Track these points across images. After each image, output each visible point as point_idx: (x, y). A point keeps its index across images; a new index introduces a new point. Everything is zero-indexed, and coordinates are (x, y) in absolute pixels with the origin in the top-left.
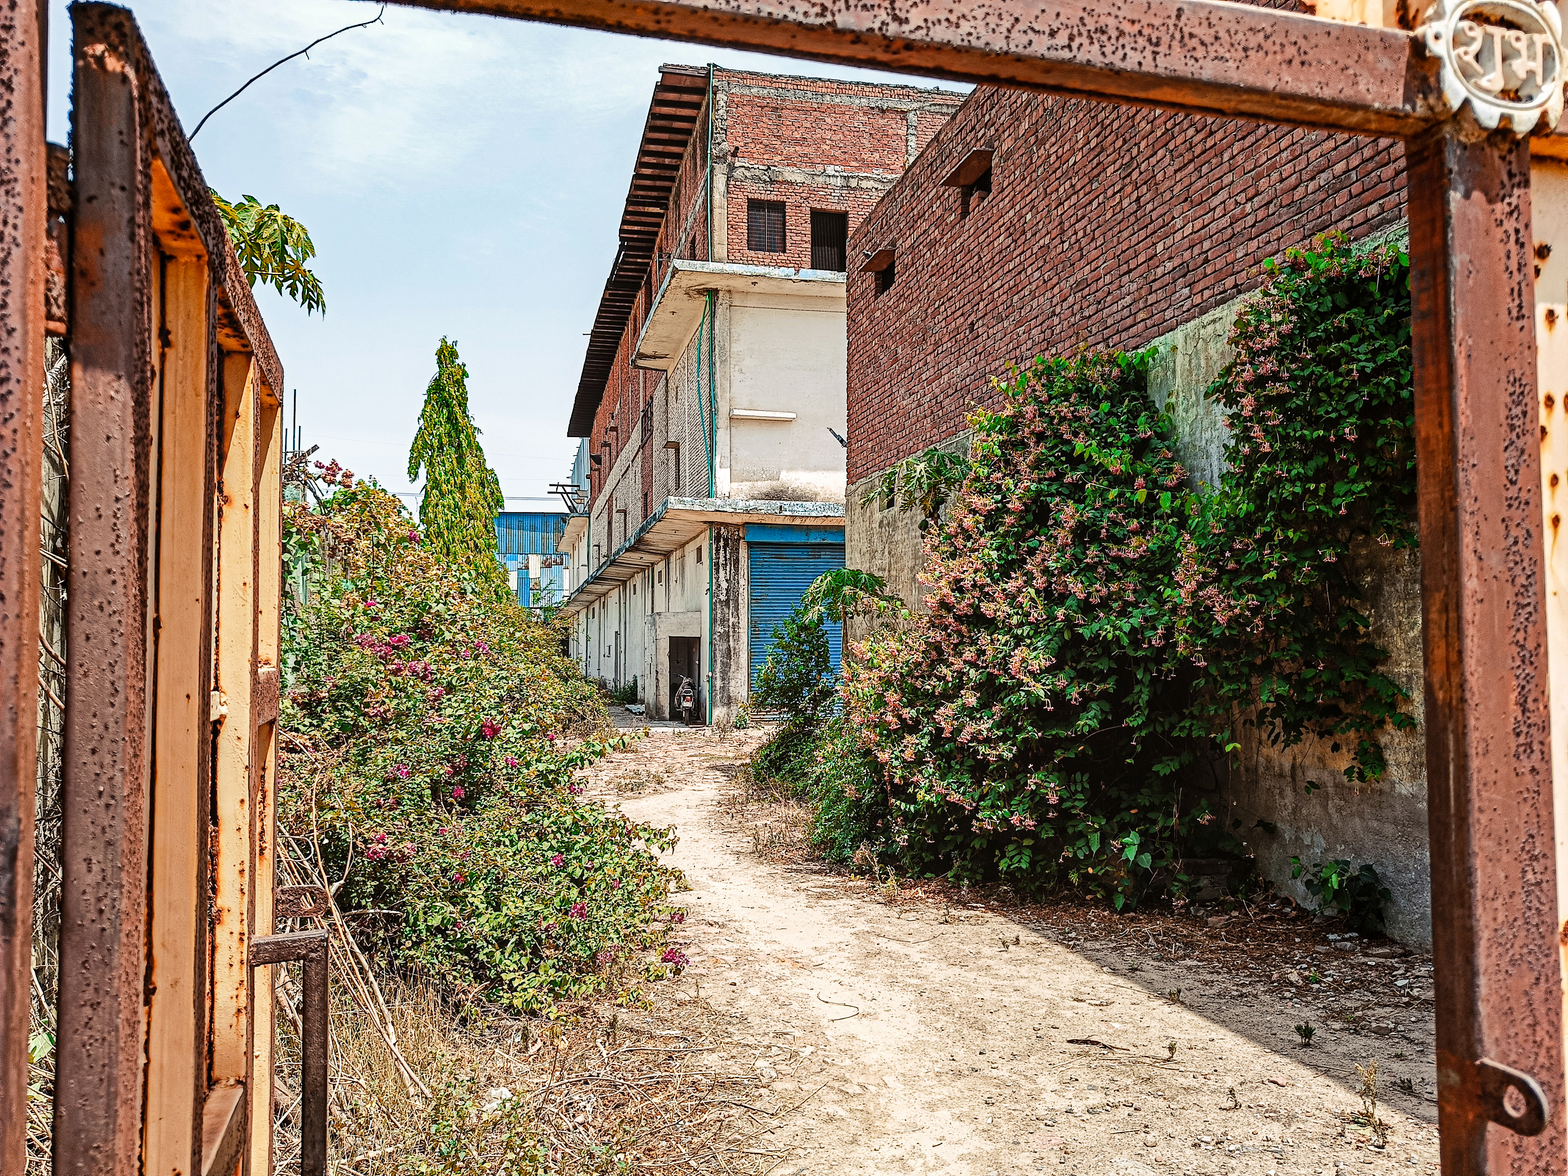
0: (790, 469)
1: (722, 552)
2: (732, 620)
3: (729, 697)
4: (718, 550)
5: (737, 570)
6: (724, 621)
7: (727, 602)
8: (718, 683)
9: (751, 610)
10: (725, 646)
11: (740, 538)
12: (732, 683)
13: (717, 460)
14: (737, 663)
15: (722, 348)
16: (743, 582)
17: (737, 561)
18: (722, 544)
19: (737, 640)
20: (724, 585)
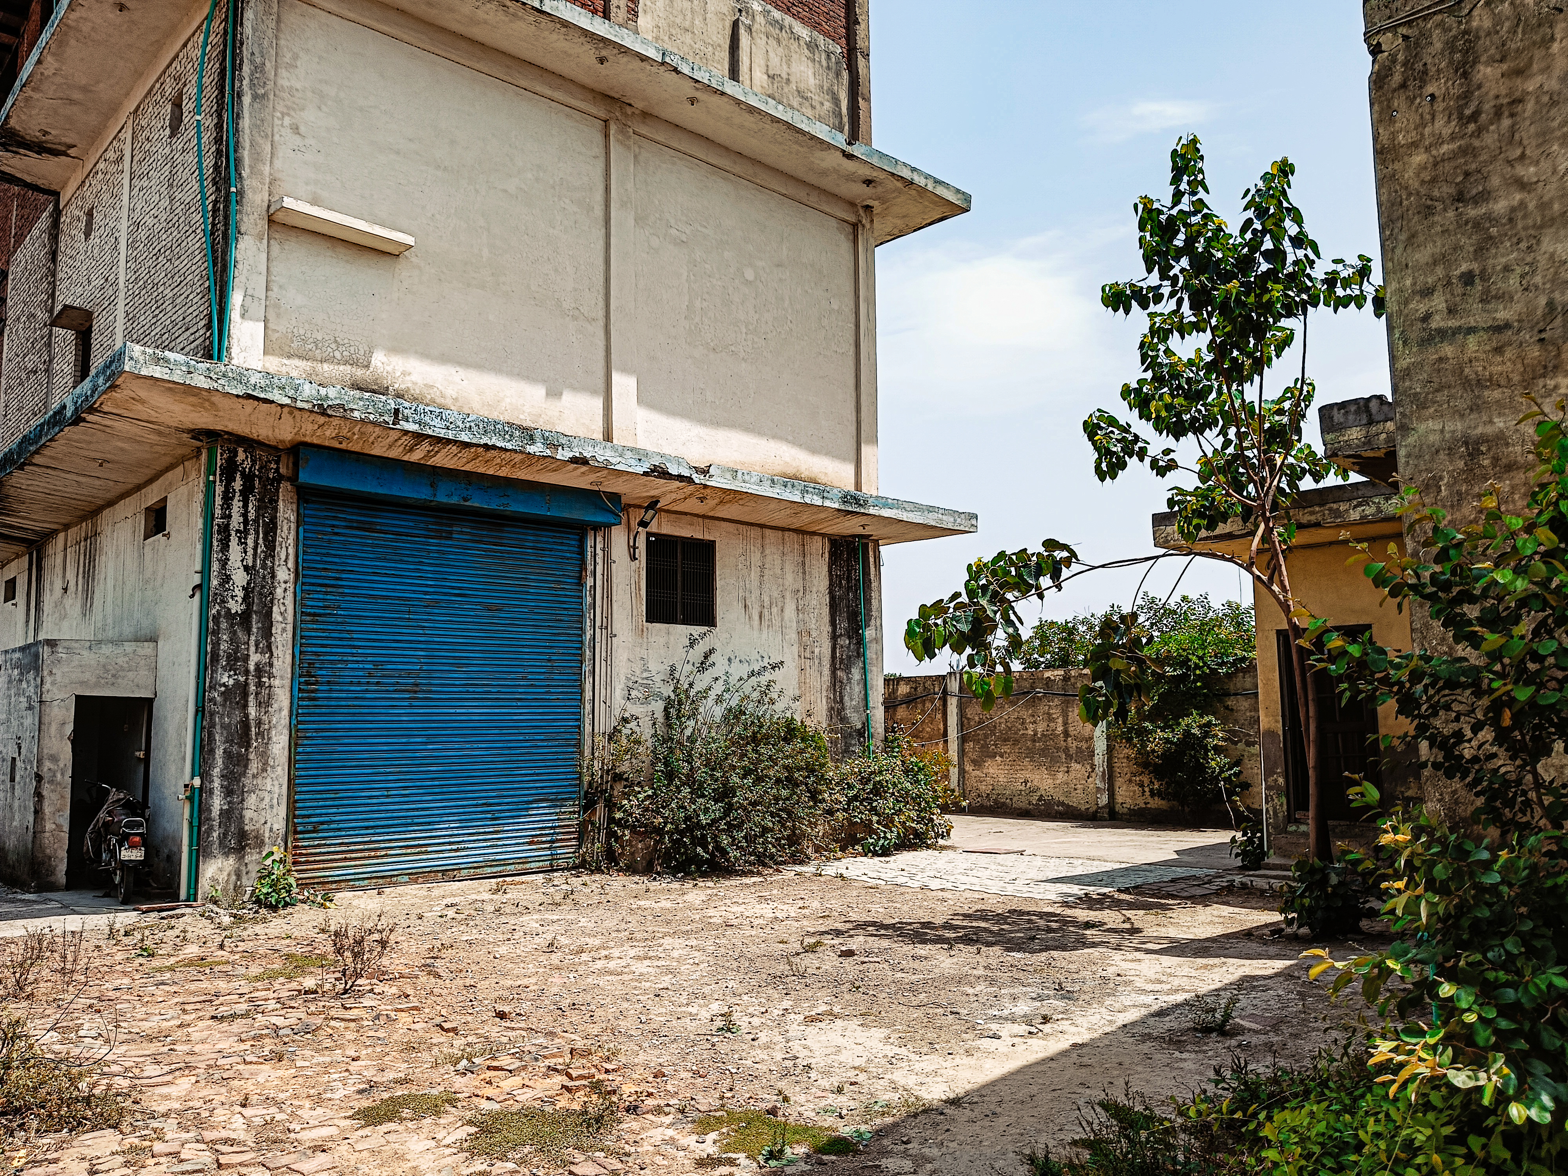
0: (395, 349)
1: (237, 505)
2: (254, 658)
3: (242, 835)
4: (227, 499)
5: (271, 547)
6: (237, 660)
7: (245, 618)
8: (217, 803)
9: (300, 638)
10: (237, 716)
11: (280, 478)
12: (251, 800)
13: (236, 299)
14: (264, 756)
15: (258, 68)
16: (283, 574)
17: (271, 529)
18: (238, 484)
19: (265, 704)
20: (240, 578)
